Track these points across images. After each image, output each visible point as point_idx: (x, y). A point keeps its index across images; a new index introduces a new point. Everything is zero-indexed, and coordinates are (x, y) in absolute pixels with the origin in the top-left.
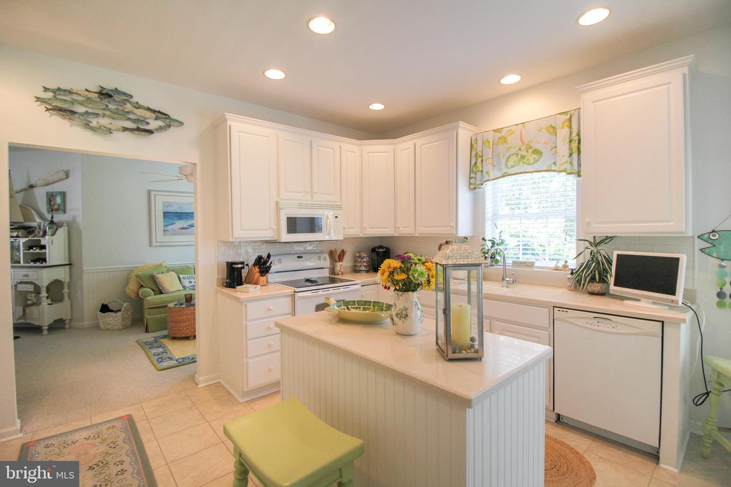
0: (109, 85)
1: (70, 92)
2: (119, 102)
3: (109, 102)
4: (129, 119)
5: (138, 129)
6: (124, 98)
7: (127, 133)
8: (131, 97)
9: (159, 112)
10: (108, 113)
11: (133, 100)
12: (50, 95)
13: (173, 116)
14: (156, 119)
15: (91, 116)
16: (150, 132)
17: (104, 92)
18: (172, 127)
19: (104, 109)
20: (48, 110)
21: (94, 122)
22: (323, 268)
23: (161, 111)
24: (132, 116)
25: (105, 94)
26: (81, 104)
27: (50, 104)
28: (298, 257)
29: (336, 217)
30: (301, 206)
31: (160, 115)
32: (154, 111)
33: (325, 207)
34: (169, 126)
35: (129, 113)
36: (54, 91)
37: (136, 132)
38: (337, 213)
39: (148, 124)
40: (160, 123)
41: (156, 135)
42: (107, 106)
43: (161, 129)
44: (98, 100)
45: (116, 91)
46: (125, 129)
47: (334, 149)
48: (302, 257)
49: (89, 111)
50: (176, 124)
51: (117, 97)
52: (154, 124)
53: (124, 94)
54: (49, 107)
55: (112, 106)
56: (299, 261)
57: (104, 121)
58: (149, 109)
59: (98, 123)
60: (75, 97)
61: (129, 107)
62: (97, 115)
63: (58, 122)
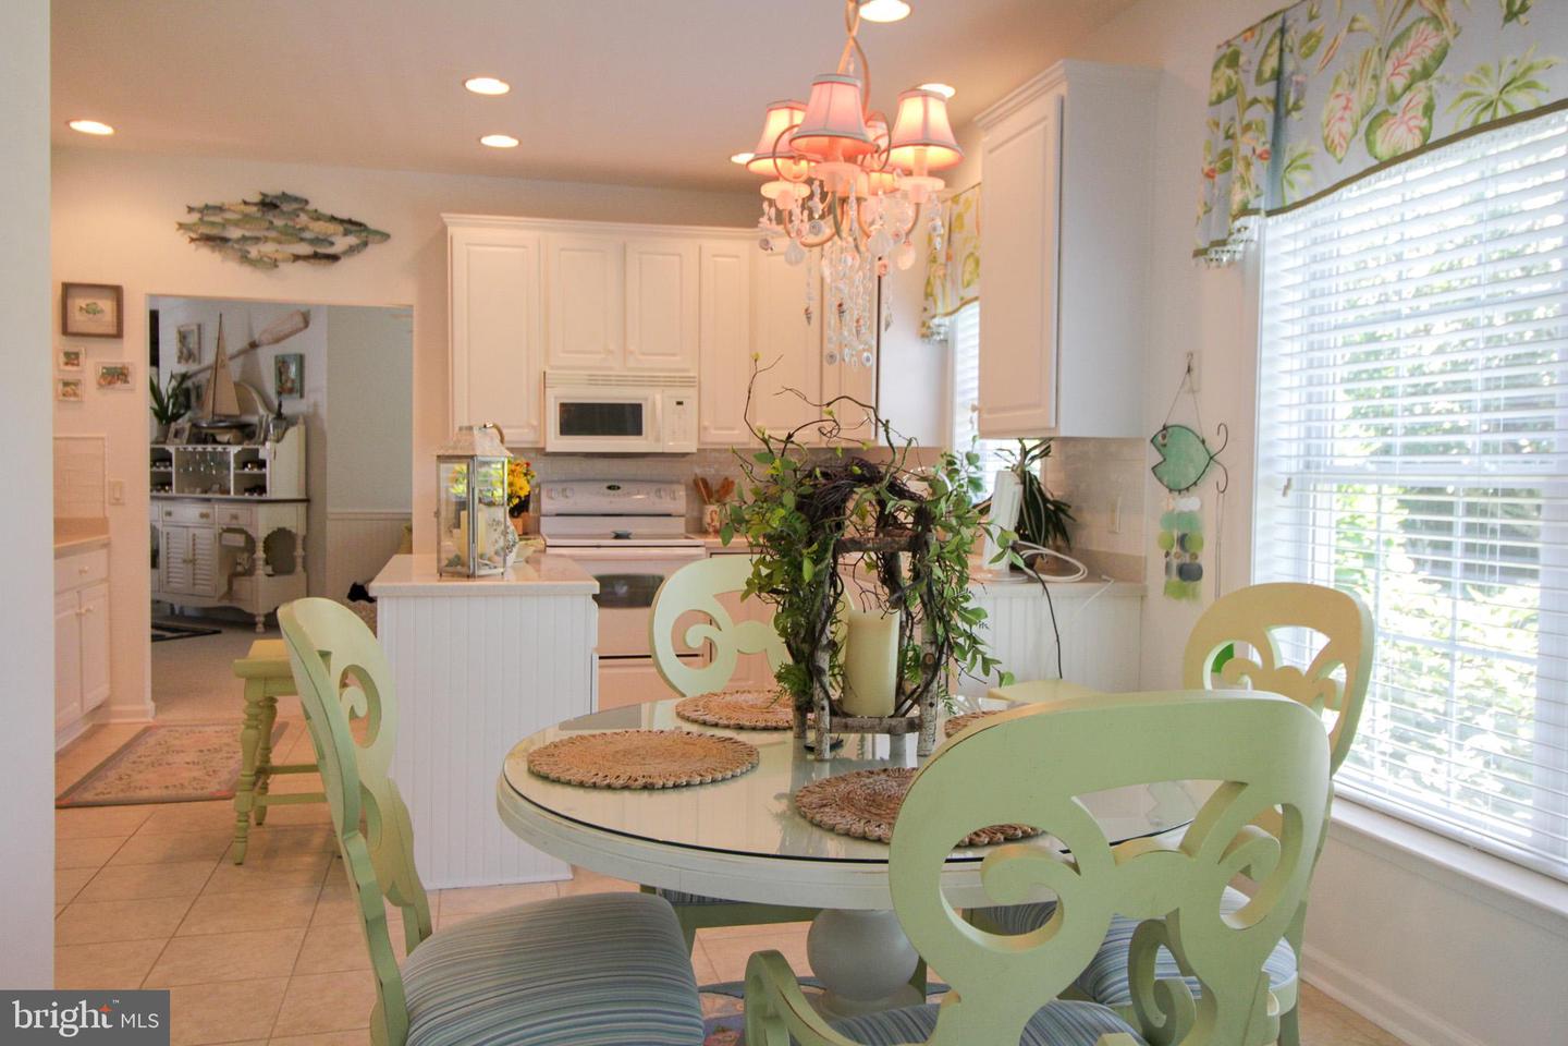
0: (273, 189)
1: (220, 209)
2: (289, 213)
3: (274, 216)
4: (302, 240)
5: (316, 256)
6: (295, 206)
7: (300, 264)
8: (306, 202)
9: (350, 222)
10: (273, 234)
11: (310, 207)
12: (195, 217)
13: (371, 225)
14: (346, 233)
15: (249, 242)
16: (334, 258)
17: (268, 200)
18: (370, 246)
19: (268, 229)
20: (192, 240)
21: (254, 252)
22: (669, 515)
23: (353, 219)
24: (307, 235)
25: (269, 204)
26: (237, 224)
27: (193, 231)
28: (609, 488)
29: (680, 403)
30: (593, 381)
31: (352, 226)
32: (342, 221)
33: (653, 382)
34: (365, 244)
35: (303, 229)
36: (201, 211)
37: (312, 261)
38: (681, 393)
39: (332, 244)
40: (352, 240)
41: (344, 263)
42: (271, 223)
43: (352, 250)
44: (259, 215)
45: (285, 197)
46: (297, 258)
47: (680, 255)
48: (619, 488)
49: (247, 234)
50: (378, 237)
51: (286, 207)
52: (341, 243)
53: (296, 199)
54: (194, 236)
55: (279, 222)
56: (609, 495)
57: (269, 248)
58: (333, 219)
59: (259, 252)
60: (229, 216)
61: (303, 219)
62: (257, 240)
63: (207, 257)
